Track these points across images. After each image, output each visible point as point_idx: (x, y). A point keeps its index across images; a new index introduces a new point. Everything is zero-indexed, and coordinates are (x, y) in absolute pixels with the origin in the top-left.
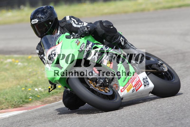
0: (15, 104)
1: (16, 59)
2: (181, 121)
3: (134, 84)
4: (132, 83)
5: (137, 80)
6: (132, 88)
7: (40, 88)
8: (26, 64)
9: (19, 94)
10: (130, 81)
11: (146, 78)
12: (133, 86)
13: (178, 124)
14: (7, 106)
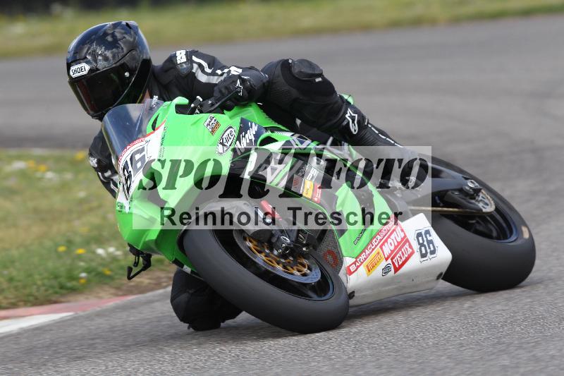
0: (36, 294)
1: (41, 160)
2: (532, 351)
3: (387, 249)
4: (381, 247)
5: (397, 236)
6: (383, 264)
7: (111, 246)
8: (68, 176)
9: (50, 265)
10: (376, 242)
11: (427, 232)
12: (386, 256)
13: (525, 358)
14: (13, 301)
